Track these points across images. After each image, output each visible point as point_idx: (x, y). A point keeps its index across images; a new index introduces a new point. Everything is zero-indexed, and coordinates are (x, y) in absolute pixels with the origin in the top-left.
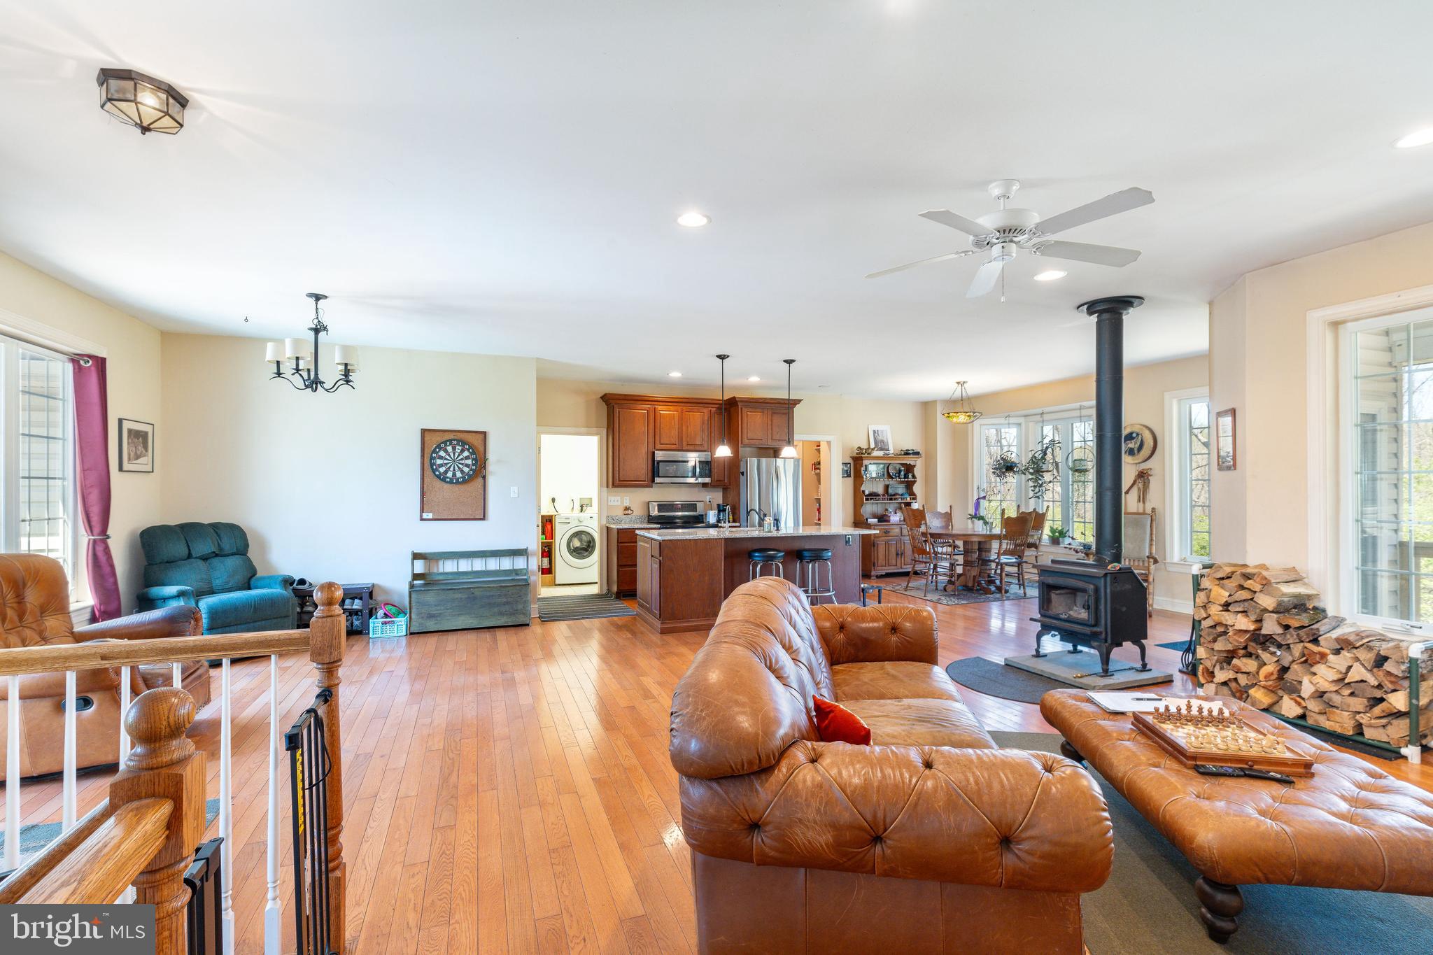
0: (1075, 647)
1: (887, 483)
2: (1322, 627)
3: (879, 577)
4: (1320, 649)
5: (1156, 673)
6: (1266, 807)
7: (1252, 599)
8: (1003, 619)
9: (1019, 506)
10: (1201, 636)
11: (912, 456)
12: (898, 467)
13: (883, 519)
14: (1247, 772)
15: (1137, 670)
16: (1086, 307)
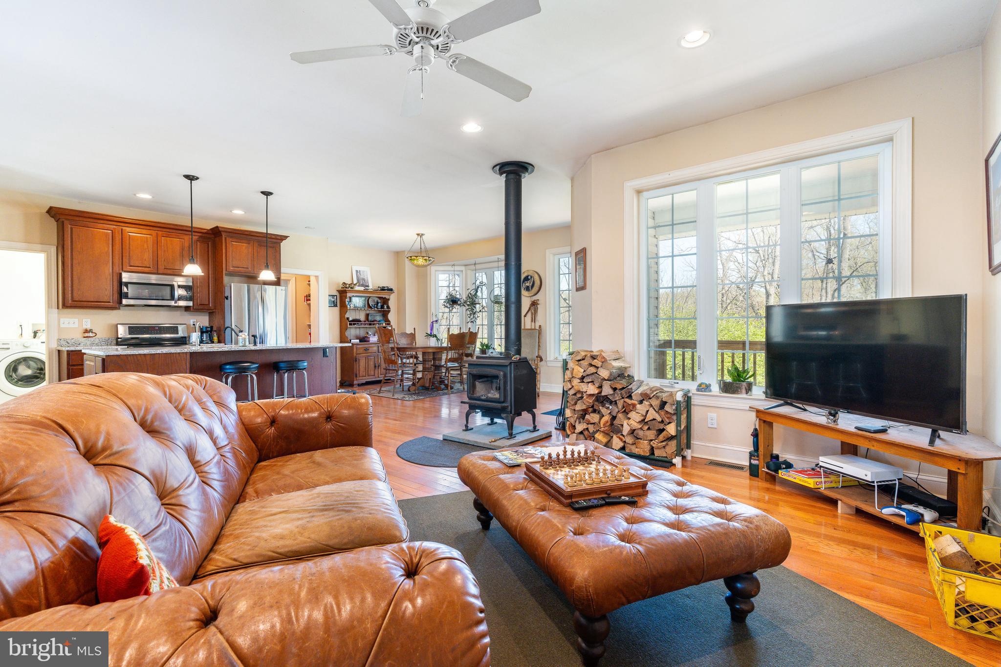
0: (492, 420)
1: (368, 312)
2: (633, 386)
3: (359, 385)
4: (633, 402)
5: (541, 432)
6: (624, 531)
7: (596, 373)
8: (450, 408)
9: (460, 328)
10: (568, 401)
11: (386, 291)
12: (376, 299)
13: (364, 340)
14: (607, 501)
15: (531, 431)
16: (498, 167)
